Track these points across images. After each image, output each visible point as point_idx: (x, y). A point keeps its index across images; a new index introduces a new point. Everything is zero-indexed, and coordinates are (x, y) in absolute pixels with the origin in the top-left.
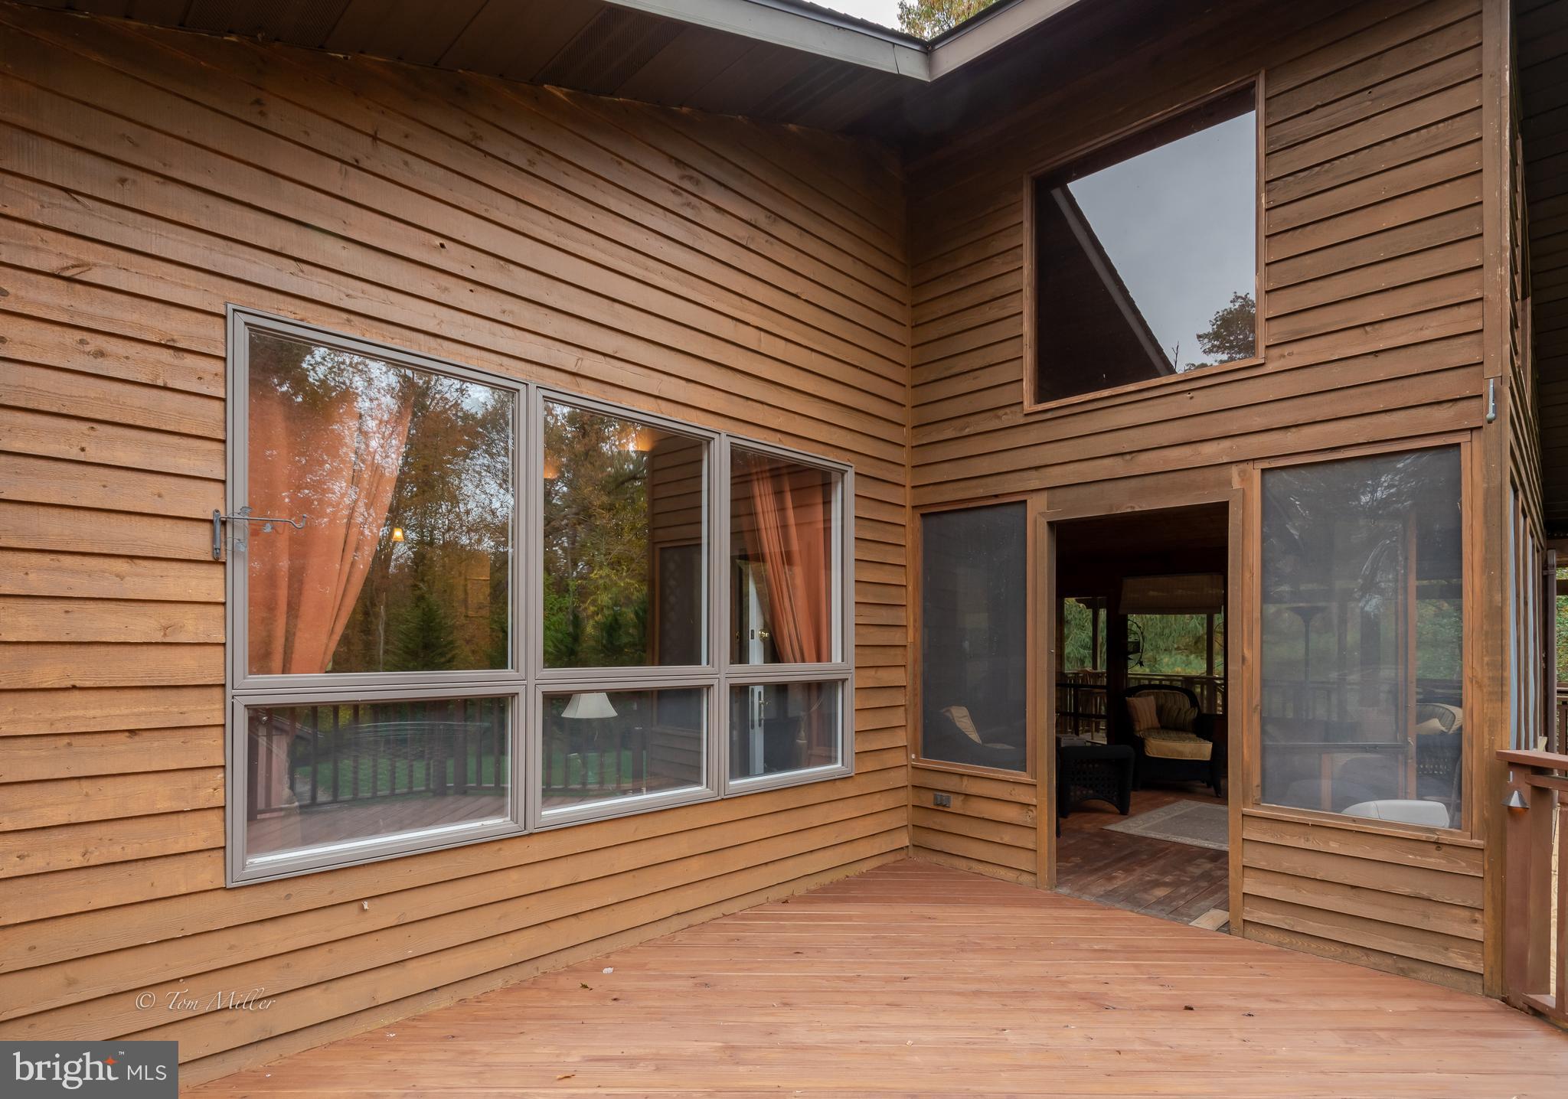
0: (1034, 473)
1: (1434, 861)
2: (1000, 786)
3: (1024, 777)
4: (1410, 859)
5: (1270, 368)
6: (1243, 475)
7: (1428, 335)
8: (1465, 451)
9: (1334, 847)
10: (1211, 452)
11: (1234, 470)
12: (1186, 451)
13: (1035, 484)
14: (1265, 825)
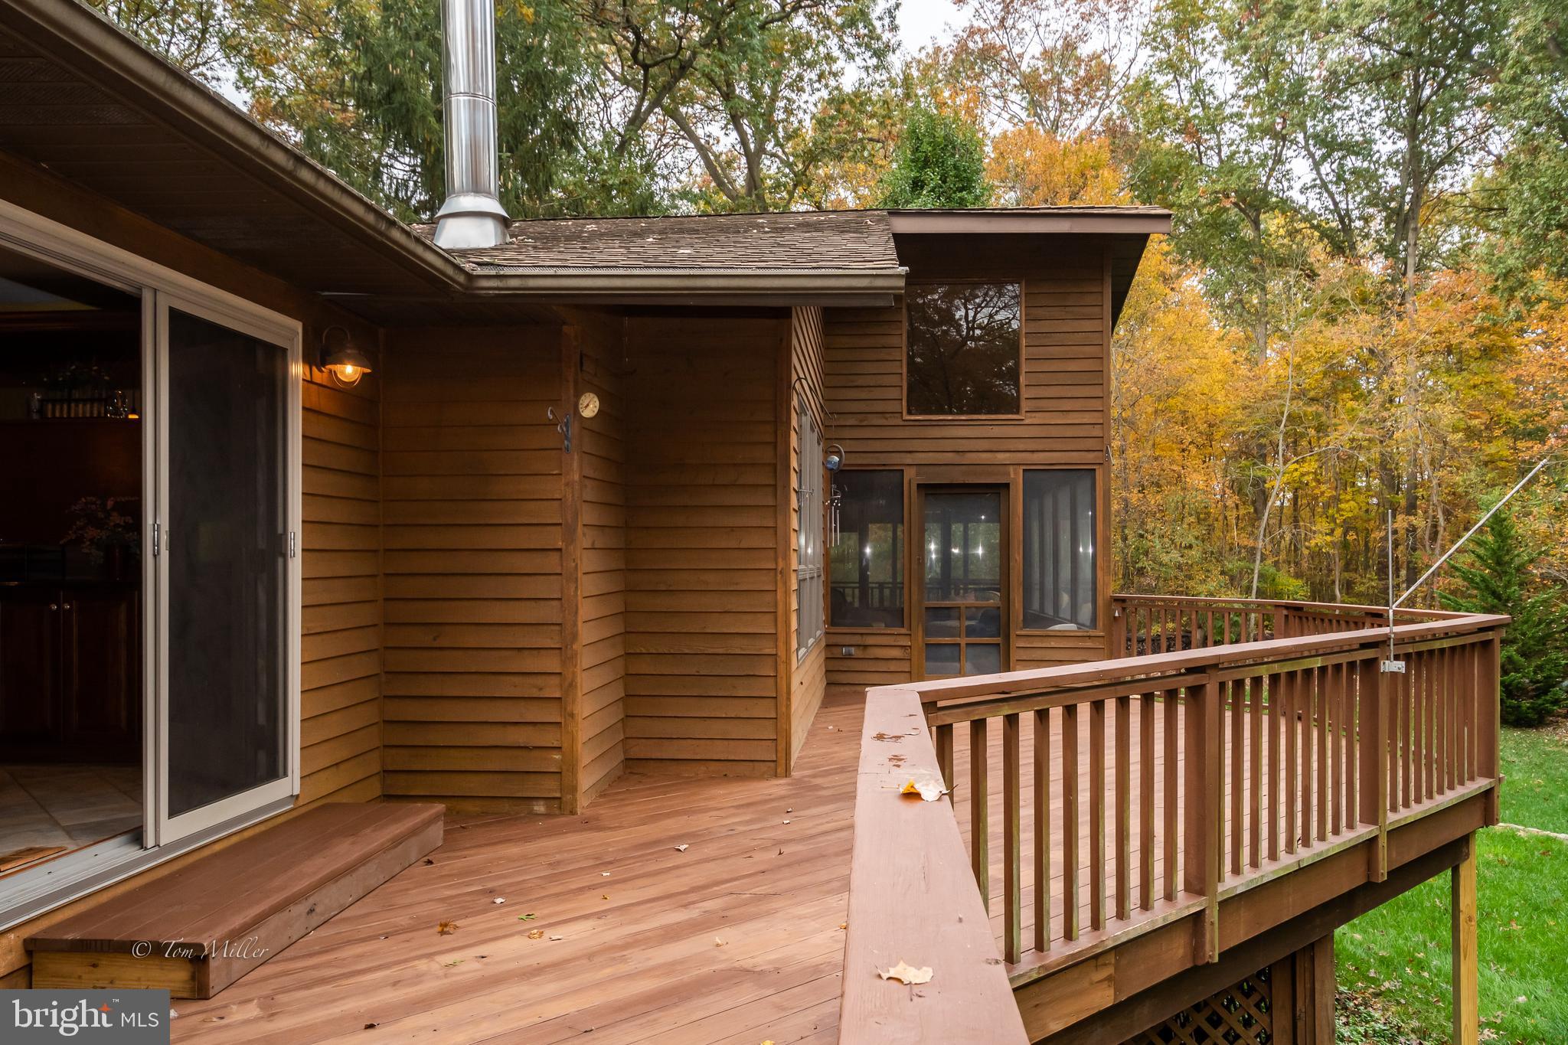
0: (909, 455)
1: (1089, 644)
2: (889, 637)
3: (903, 631)
4: (1081, 645)
5: (1027, 422)
6: (1015, 470)
7: (1085, 421)
8: (1097, 472)
9: (1053, 644)
10: (1001, 457)
11: (1011, 469)
12: (989, 455)
13: (909, 461)
14: (1025, 639)
